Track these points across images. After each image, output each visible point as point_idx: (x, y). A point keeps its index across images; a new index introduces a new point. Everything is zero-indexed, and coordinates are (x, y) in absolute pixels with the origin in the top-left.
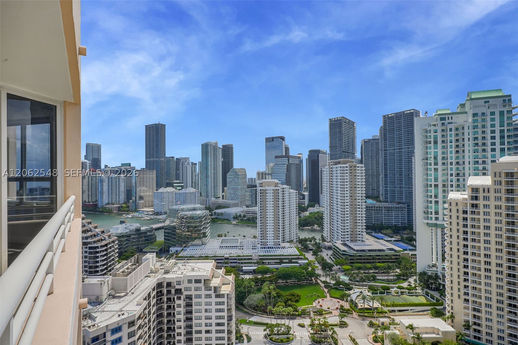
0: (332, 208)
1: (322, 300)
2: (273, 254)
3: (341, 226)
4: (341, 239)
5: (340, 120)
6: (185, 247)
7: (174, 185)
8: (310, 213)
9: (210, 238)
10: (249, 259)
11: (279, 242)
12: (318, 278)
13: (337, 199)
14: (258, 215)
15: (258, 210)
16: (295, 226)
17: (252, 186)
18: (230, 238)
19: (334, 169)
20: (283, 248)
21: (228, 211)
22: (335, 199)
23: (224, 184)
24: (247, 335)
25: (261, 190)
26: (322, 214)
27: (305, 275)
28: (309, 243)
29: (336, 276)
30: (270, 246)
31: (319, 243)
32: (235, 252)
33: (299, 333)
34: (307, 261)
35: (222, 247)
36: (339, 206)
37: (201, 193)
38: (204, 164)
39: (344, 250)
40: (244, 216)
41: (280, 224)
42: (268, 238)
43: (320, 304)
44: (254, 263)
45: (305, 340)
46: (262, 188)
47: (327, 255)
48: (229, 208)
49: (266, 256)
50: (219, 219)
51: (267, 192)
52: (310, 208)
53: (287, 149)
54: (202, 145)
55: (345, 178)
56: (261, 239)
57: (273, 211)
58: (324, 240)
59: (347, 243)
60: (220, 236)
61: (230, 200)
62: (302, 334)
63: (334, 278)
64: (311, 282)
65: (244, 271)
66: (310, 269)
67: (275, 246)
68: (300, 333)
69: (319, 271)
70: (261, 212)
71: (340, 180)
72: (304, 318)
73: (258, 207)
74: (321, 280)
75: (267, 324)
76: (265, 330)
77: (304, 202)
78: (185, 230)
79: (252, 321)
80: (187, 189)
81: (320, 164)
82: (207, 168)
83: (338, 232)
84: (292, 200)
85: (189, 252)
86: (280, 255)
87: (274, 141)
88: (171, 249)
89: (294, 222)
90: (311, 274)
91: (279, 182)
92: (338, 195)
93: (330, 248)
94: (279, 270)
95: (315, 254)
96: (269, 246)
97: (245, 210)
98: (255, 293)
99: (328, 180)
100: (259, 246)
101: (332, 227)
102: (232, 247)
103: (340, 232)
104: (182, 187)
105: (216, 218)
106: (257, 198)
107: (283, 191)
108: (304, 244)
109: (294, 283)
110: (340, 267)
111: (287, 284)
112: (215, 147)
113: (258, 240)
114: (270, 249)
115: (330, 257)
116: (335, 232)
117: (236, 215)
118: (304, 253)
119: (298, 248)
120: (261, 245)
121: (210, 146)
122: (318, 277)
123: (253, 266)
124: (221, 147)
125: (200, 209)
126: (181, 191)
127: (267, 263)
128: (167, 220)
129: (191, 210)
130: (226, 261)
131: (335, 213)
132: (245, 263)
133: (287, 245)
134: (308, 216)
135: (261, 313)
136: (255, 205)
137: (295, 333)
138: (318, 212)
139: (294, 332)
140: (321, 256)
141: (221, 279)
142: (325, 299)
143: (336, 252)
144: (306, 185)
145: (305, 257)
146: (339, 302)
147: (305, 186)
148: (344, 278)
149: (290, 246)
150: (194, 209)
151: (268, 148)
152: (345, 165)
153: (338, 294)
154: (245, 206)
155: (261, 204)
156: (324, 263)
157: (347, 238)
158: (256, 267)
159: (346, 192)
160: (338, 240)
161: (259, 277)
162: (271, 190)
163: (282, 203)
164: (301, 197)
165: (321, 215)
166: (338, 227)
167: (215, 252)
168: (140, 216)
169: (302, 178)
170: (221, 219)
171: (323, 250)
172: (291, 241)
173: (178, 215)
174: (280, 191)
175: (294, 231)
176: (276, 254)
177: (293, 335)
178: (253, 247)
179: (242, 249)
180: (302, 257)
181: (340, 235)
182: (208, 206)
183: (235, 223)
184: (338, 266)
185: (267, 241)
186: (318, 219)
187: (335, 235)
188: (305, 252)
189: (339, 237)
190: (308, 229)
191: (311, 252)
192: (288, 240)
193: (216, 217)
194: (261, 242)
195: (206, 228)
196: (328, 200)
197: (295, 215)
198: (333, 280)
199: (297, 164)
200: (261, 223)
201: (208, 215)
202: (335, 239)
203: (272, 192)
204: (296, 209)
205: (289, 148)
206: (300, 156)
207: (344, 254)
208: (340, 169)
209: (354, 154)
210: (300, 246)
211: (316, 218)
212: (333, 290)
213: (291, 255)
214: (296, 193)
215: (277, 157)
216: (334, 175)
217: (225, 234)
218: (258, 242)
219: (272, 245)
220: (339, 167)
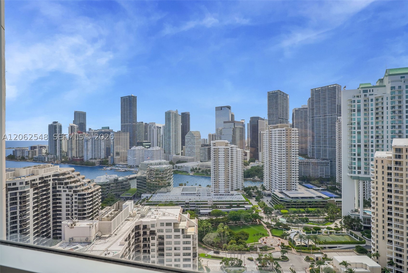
0: (271, 164)
1: (266, 238)
2: (224, 200)
3: (279, 178)
4: (279, 188)
5: (277, 93)
6: (154, 194)
7: (144, 144)
8: (252, 167)
9: (173, 187)
10: (205, 204)
11: (229, 190)
13: (275, 156)
14: (211, 168)
15: (211, 165)
16: (241, 178)
17: (205, 145)
18: (189, 187)
19: (273, 132)
20: (232, 195)
21: (186, 165)
23: (183, 144)
24: (206, 267)
25: (214, 149)
27: (251, 217)
28: (252, 191)
29: (276, 219)
30: (222, 193)
31: (261, 191)
32: (194, 198)
33: (248, 266)
34: (252, 206)
35: (183, 194)
36: (277, 162)
37: (165, 151)
38: (167, 128)
39: (281, 197)
40: (199, 169)
41: (230, 176)
42: (220, 187)
43: (264, 241)
44: (210, 207)
45: (254, 271)
46: (215, 147)
47: (267, 201)
48: (187, 162)
49: (219, 201)
50: (179, 171)
51: (219, 150)
52: (251, 163)
54: (166, 113)
55: (282, 139)
56: (214, 188)
57: (224, 165)
58: (264, 189)
59: (284, 191)
60: (181, 185)
61: (188, 156)
63: (274, 220)
64: (256, 223)
65: (201, 213)
66: (254, 212)
67: (226, 194)
68: (250, 266)
69: (262, 214)
70: (214, 166)
71: (278, 141)
72: (252, 253)
73: (211, 162)
74: (263, 222)
75: (222, 258)
76: (221, 263)
77: (247, 158)
78: (153, 180)
79: (210, 255)
80: (154, 148)
81: (259, 128)
82: (169, 131)
83: (276, 183)
84: (239, 157)
85: (157, 198)
86: (230, 201)
87: (222, 110)
88: (142, 195)
89: (240, 174)
90: (256, 216)
91: (228, 142)
92: (276, 153)
93: (269, 195)
94: (230, 213)
95: (257, 200)
96: (220, 193)
97: (200, 164)
98: (212, 232)
99: (268, 141)
100: (213, 193)
101: (271, 179)
102: (191, 194)
103: (278, 183)
104: (150, 145)
105: (177, 171)
106: (211, 155)
107: (232, 150)
108: (248, 192)
109: (242, 224)
110: (279, 211)
111: (237, 224)
112: (176, 115)
114: (222, 196)
115: (270, 203)
116: (274, 182)
117: (193, 168)
118: (249, 199)
119: (244, 195)
120: (214, 192)
121: (172, 114)
122: (262, 219)
123: (209, 210)
124: (180, 114)
125: (165, 164)
126: (149, 149)
127: (220, 207)
128: (138, 172)
129: (158, 164)
130: (187, 205)
131: (273, 167)
132: (202, 207)
133: (235, 193)
134: (250, 169)
135: (217, 248)
136: (207, 160)
137: (245, 266)
138: (258, 166)
140: (262, 202)
141: (187, 222)
142: (268, 237)
143: (275, 199)
145: (249, 202)
146: (280, 240)
147: (247, 145)
149: (237, 194)
150: (160, 164)
151: (217, 116)
153: (279, 233)
154: (200, 161)
155: (214, 160)
156: (265, 208)
157: (284, 187)
158: (211, 210)
160: (276, 189)
161: (214, 218)
162: (223, 149)
163: (231, 159)
164: (244, 154)
165: (262, 168)
166: (276, 178)
167: (178, 198)
168: (117, 168)
170: (180, 171)
172: (238, 190)
173: (148, 168)
175: (240, 182)
176: (226, 200)
177: (244, 267)
180: (248, 202)
181: (278, 185)
182: (170, 161)
183: (192, 174)
184: (277, 210)
185: (219, 189)
187: (274, 185)
189: (277, 187)
190: (250, 179)
191: (254, 199)
192: (236, 189)
193: (177, 169)
194: (214, 190)
195: (170, 179)
197: (241, 168)
198: (274, 222)
199: (240, 128)
200: (214, 175)
201: (172, 168)
202: (274, 188)
203: (223, 150)
204: (242, 164)
205: (234, 115)
206: (243, 121)
207: (282, 200)
208: (278, 132)
209: (287, 120)
210: (246, 194)
211: (256, 171)
212: (274, 230)
213: (239, 201)
214: (242, 151)
215: (225, 122)
216: (273, 137)
217: (185, 184)
218: (212, 190)
219: (223, 192)
220: (277, 131)
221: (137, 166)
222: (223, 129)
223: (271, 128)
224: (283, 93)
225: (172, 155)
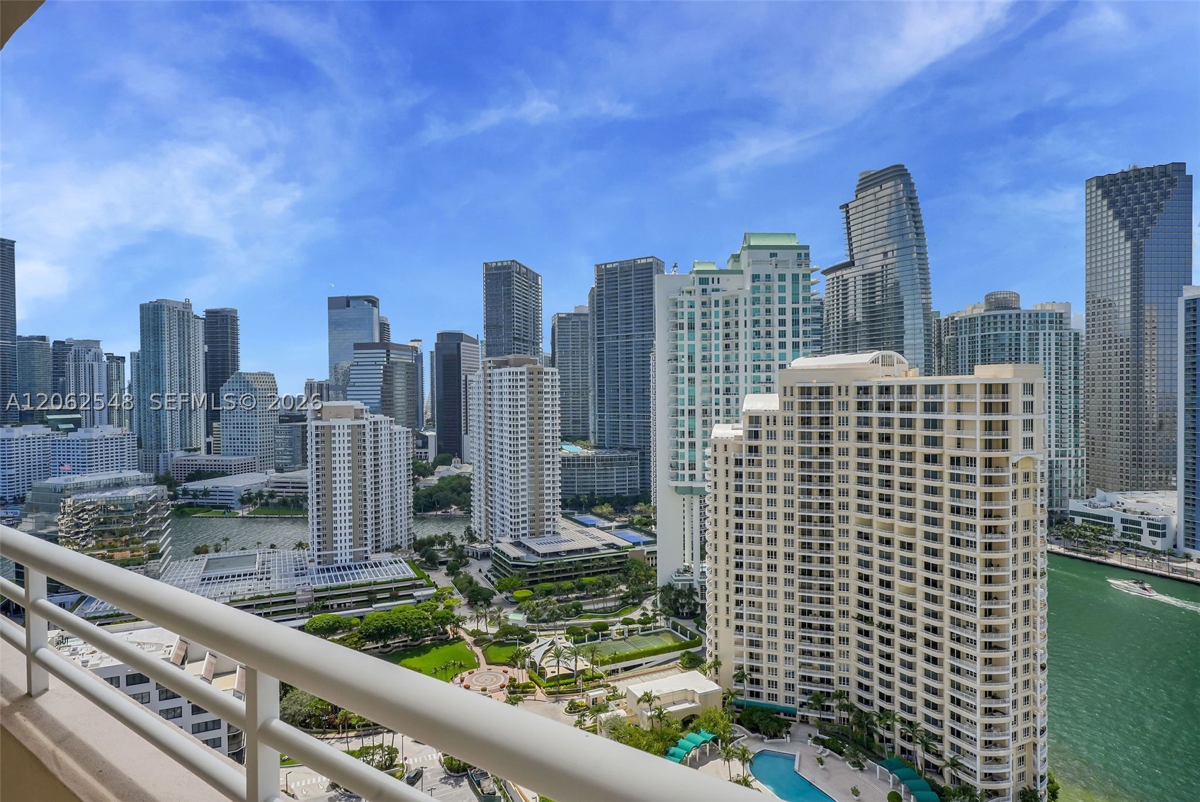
0: (491, 466)
1: (470, 673)
2: (352, 581)
3: (511, 503)
4: (510, 533)
5: (510, 267)
7: (49, 417)
8: (442, 479)
9: (171, 560)
10: (286, 602)
11: (366, 551)
12: (459, 627)
13: (502, 444)
14: (309, 490)
15: (309, 478)
16: (406, 512)
17: (293, 418)
18: (232, 554)
19: (495, 378)
20: (377, 566)
21: (225, 484)
22: (497, 445)
23: (213, 414)
25: (317, 427)
26: (469, 479)
27: (431, 623)
28: (439, 547)
29: (499, 617)
30: (344, 564)
31: (462, 547)
32: (245, 590)
33: (416, 760)
34: (435, 590)
35: (209, 579)
36: (506, 460)
37: (139, 439)
38: (149, 361)
39: (516, 556)
40: (272, 495)
41: (369, 510)
42: (338, 545)
43: (464, 684)
44: (301, 611)
45: (430, 771)
46: (319, 423)
47: (480, 571)
48: (227, 475)
49: (332, 589)
50: (198, 506)
51: (333, 431)
52: (441, 468)
53: (384, 328)
54: (143, 307)
55: (520, 396)
56: (319, 550)
57: (351, 478)
58: (472, 538)
59: (524, 540)
60: (198, 551)
61: (231, 455)
62: (423, 759)
63: (495, 620)
64: (444, 637)
66: (441, 607)
67: (357, 564)
68: (420, 758)
69: (462, 611)
70: (318, 483)
71: (507, 403)
73: (309, 471)
74: (465, 630)
77: (426, 453)
78: (87, 544)
80: (94, 430)
81: (462, 365)
82: (158, 371)
83: (503, 519)
84: (398, 450)
85: (103, 603)
86: (369, 584)
87: (351, 307)
89: (403, 501)
90: (443, 617)
91: (365, 407)
92: (502, 436)
93: (485, 555)
94: (366, 620)
95: (452, 571)
96: (339, 564)
97: (273, 479)
99: (481, 402)
100: (314, 567)
101: (492, 508)
102: (239, 576)
103: (508, 517)
104: (78, 424)
105: (190, 505)
106: (308, 447)
107: (375, 430)
108: (426, 551)
109: (403, 646)
110: (509, 595)
111: (387, 650)
112: (184, 312)
113: (310, 552)
114: (343, 573)
115: (486, 576)
116: (498, 518)
117: (249, 494)
118: (426, 573)
119: (414, 562)
120: (319, 563)
121: (166, 312)
122: (460, 624)
123: (299, 618)
124: (202, 315)
125: (138, 483)
126: (72, 436)
127: (335, 606)
128: (24, 519)
129: (107, 487)
131: (496, 475)
132: (275, 613)
133: (386, 557)
134: (437, 487)
135: (321, 730)
136: (300, 465)
137: (407, 762)
138: (458, 476)
139: (406, 759)
140: (466, 575)
141: (210, 663)
142: (475, 670)
143: (500, 563)
144: (429, 413)
145: (428, 581)
146: (506, 672)
147: (428, 416)
148: (516, 618)
149: (392, 560)
150: (119, 484)
151: (334, 325)
152: (519, 369)
153: (506, 653)
154: (274, 470)
155: (317, 463)
156: (473, 591)
157: (524, 529)
158: (307, 620)
159: (521, 429)
160: (503, 536)
162: (346, 427)
163: (372, 457)
164: (420, 442)
165: (467, 482)
166: (503, 506)
169: (420, 396)
170: (203, 506)
171: (471, 560)
172: (395, 548)
173: (64, 503)
174: (367, 430)
175: (403, 523)
176: (358, 581)
177: (402, 765)
178: (296, 570)
179: (267, 579)
180: (423, 582)
181: (508, 524)
182: (162, 473)
183: (245, 514)
184: (504, 593)
185: (335, 552)
186: (459, 491)
187: (498, 525)
188: (428, 569)
189: (506, 529)
190: (436, 515)
191: (444, 569)
192: (389, 546)
193: (187, 501)
194: (319, 556)
195: (160, 533)
196: (482, 448)
197: (406, 484)
198: (494, 625)
199: (408, 364)
200: (318, 510)
201: (166, 497)
202: (498, 533)
203: (347, 431)
204: (408, 470)
205: (388, 325)
206: (415, 344)
207: (517, 565)
208: (507, 377)
209: (538, 344)
210: (419, 558)
211: (453, 490)
212: (493, 647)
213: (396, 581)
214: (408, 432)
215: (358, 346)
216: (495, 390)
217: (217, 545)
218: (310, 558)
219: (348, 561)
220: (505, 373)
221: (19, 500)
222: (352, 368)
223: (489, 365)
224: (527, 269)
225: (169, 453)
